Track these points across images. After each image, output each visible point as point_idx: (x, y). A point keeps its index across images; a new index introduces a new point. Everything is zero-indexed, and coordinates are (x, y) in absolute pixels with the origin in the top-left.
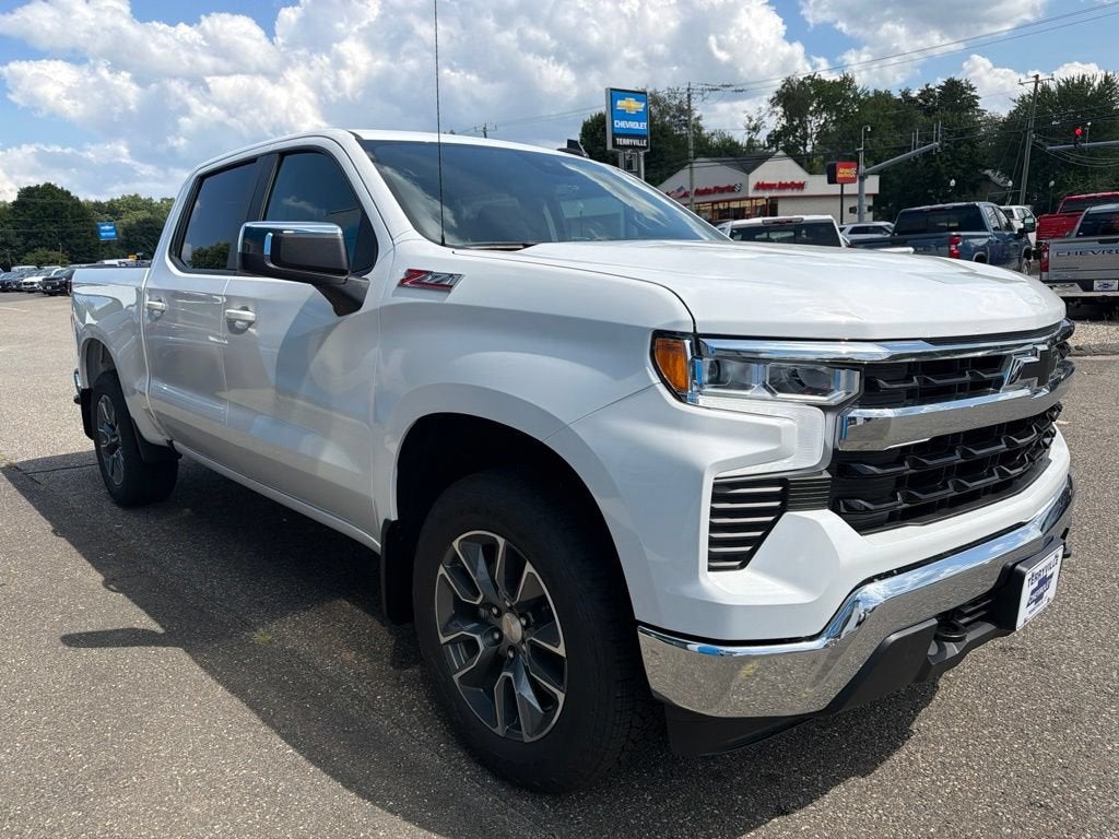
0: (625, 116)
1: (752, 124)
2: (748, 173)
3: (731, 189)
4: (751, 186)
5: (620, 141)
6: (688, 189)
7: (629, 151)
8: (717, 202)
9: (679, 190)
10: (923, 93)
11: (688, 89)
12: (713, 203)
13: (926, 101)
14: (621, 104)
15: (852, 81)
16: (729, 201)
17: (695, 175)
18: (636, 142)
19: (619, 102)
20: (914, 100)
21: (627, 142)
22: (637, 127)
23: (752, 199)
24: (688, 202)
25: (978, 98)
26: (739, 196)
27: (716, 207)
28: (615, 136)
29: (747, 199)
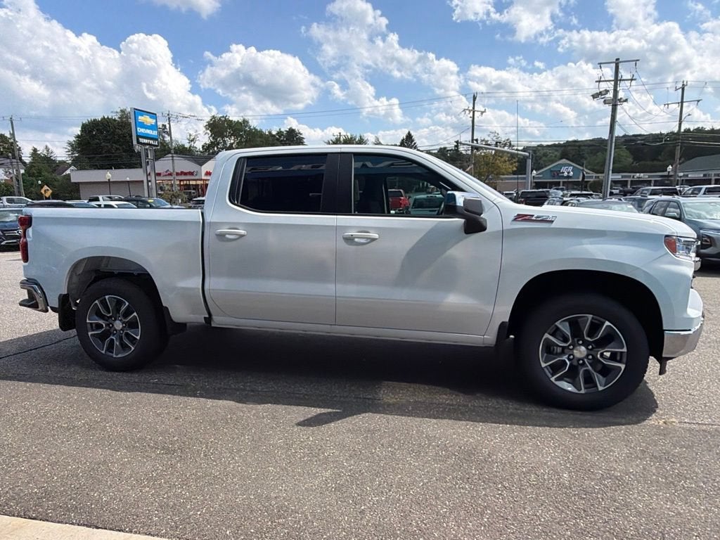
0: (143, 126)
1: (192, 137)
2: (201, 165)
3: (191, 174)
4: (203, 174)
5: (142, 140)
6: (172, 171)
7: (147, 147)
8: (183, 180)
9: (166, 172)
10: (278, 133)
11: (168, 115)
12: (180, 181)
13: (280, 137)
14: (141, 118)
15: (248, 122)
16: (189, 180)
17: (176, 164)
18: (151, 142)
19: (140, 117)
20: (274, 136)
21: (146, 141)
22: (151, 133)
23: (204, 180)
24: (172, 178)
25: (303, 138)
26: (196, 178)
27: (182, 183)
28: (138, 137)
29: (201, 180)
